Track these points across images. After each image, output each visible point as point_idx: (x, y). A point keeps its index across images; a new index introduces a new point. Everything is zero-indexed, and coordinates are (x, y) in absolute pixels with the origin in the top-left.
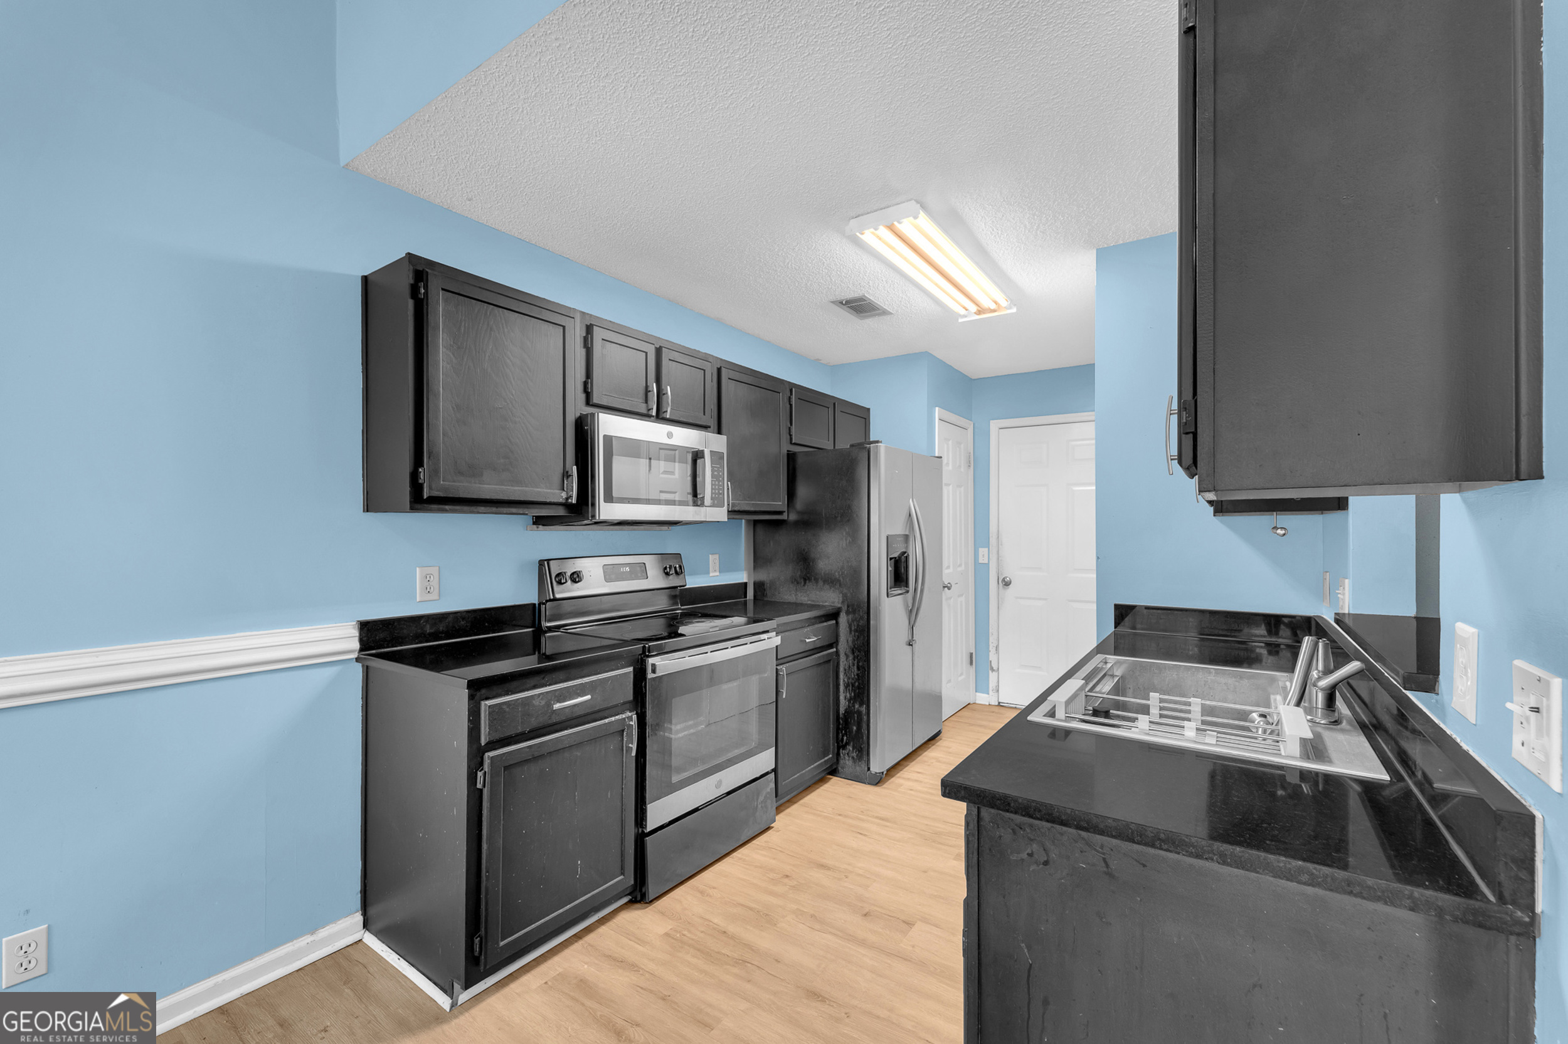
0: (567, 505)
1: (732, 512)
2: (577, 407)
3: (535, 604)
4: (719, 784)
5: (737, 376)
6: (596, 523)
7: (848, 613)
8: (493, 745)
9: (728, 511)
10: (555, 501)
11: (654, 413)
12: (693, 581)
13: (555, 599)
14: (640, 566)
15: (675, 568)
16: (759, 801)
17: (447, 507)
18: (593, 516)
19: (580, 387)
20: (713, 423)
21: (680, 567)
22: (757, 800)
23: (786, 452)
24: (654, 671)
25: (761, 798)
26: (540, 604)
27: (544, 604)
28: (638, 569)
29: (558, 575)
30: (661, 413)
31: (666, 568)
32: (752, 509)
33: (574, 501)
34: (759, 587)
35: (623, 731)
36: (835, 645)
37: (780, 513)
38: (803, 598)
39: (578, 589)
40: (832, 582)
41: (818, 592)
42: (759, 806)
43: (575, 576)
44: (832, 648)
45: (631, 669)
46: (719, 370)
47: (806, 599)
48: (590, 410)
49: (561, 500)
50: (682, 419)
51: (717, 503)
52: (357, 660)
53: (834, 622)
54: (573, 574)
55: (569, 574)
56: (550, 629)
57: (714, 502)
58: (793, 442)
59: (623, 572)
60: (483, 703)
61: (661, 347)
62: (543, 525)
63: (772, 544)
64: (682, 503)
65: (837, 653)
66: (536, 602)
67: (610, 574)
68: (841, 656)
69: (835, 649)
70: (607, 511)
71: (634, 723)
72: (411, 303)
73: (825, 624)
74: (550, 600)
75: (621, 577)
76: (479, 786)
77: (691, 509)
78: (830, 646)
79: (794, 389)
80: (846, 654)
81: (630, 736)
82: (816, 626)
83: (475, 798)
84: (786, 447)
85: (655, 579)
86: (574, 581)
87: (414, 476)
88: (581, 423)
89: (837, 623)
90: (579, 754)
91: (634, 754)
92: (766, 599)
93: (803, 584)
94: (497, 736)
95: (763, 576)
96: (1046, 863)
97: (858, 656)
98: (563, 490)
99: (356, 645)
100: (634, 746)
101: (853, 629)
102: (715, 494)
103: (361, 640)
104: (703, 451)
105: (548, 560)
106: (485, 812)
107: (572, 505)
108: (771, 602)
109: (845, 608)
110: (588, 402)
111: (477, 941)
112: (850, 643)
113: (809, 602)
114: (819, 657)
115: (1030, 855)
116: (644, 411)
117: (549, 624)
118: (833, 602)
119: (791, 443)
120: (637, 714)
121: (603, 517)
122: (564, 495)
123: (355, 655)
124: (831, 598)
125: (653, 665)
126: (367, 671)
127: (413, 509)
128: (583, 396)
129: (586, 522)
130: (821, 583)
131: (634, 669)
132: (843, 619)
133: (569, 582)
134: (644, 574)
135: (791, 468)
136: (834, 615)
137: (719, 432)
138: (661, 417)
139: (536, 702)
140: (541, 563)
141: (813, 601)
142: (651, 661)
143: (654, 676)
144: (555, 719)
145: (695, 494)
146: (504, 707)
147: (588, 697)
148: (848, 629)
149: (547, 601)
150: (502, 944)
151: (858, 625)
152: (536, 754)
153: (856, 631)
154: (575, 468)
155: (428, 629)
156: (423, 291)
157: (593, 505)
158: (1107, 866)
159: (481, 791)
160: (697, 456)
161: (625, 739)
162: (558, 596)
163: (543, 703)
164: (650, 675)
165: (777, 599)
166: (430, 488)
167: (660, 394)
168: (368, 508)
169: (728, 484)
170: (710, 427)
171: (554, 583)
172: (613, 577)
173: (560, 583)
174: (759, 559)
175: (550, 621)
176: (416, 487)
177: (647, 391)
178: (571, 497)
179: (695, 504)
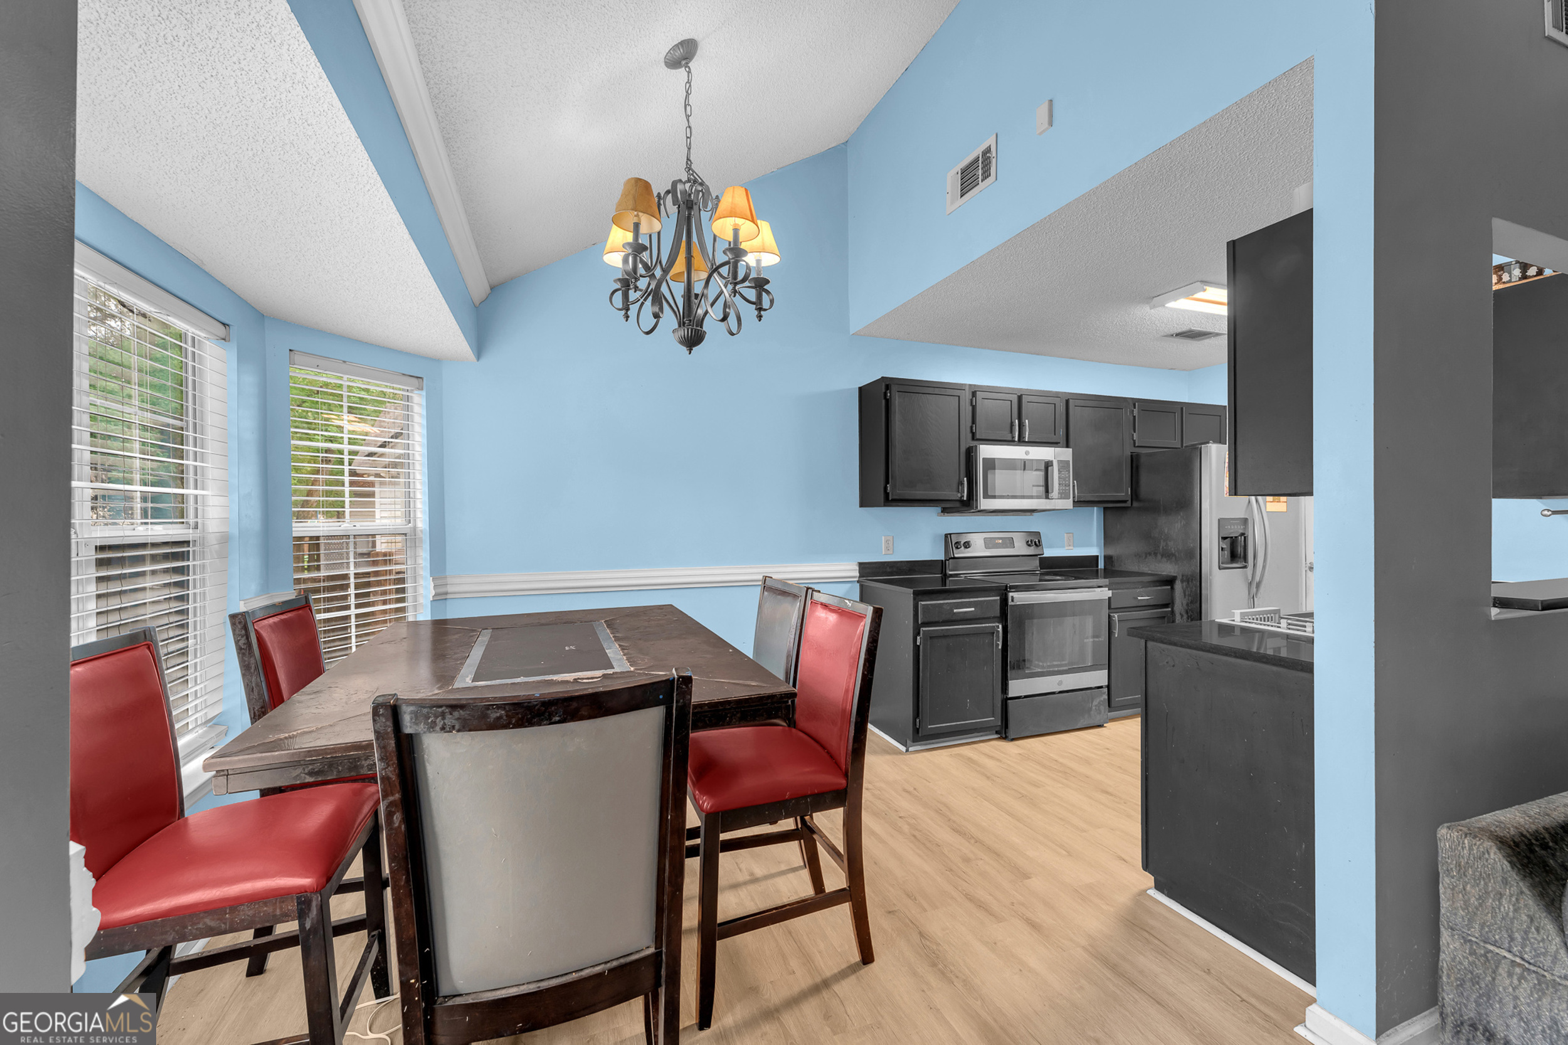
0: (961, 501)
1: (1078, 503)
2: (966, 441)
3: (942, 561)
4: (1060, 683)
5: (1082, 403)
6: (979, 511)
7: (1182, 581)
8: (925, 624)
9: (1074, 501)
10: (954, 499)
11: (1016, 439)
12: (1048, 553)
13: (954, 558)
14: (1009, 540)
15: (1035, 542)
16: (1093, 704)
17: (900, 504)
18: (977, 507)
19: (969, 430)
20: (1063, 441)
21: (1039, 541)
22: (1092, 703)
23: (1130, 454)
24: (1012, 601)
25: (1095, 703)
26: (945, 560)
27: (948, 560)
28: (1008, 541)
29: (956, 543)
30: (1021, 438)
31: (1028, 541)
32: (1096, 499)
33: (965, 499)
34: (1108, 559)
35: (994, 633)
36: (1170, 606)
37: (1125, 502)
38: (1144, 568)
39: (968, 552)
40: (1169, 556)
41: (1157, 565)
42: (1094, 708)
43: (967, 544)
44: (1168, 608)
45: (998, 598)
46: (1067, 402)
47: (1147, 569)
48: (973, 444)
49: (958, 498)
50: (1037, 440)
51: (1063, 495)
52: (858, 582)
53: (1169, 587)
54: (965, 543)
55: (962, 543)
56: (951, 576)
57: (1061, 495)
58: (1137, 445)
59: (997, 543)
60: (920, 603)
61: (1021, 395)
62: (947, 513)
63: (1118, 526)
64: (1038, 497)
65: (1173, 612)
66: (944, 559)
67: (989, 543)
68: (1177, 615)
69: (1170, 609)
70: (985, 504)
71: (1000, 629)
72: (884, 401)
73: (1159, 588)
74: (952, 558)
75: (997, 546)
76: (918, 644)
77: (1044, 501)
78: (1166, 606)
79: (1137, 404)
80: (1181, 614)
81: (998, 637)
82: (1150, 588)
83: (916, 648)
84: (1128, 450)
85: (1020, 548)
86: (966, 547)
87: (885, 488)
88: (969, 451)
89: (1172, 588)
90: (968, 640)
91: (1000, 647)
92: (1114, 569)
93: (1144, 557)
94: (926, 620)
95: (1111, 552)
96: (1173, 666)
97: (1191, 615)
98: (959, 492)
99: (858, 575)
100: (1000, 643)
101: (1187, 593)
102: (1062, 490)
103: (859, 573)
104: (1052, 462)
105: (950, 534)
106: (921, 657)
107: (963, 501)
108: (1118, 571)
109: (1179, 578)
110: (974, 438)
111: (918, 720)
112: (1185, 605)
113: (1149, 572)
114: (1152, 613)
115: (1167, 663)
116: (1010, 439)
117: (951, 573)
118: (1171, 572)
119: (1134, 446)
120: (1002, 625)
121: (982, 508)
122: (959, 495)
123: (857, 579)
124: (1168, 569)
125: (1012, 597)
126: (862, 588)
127: (885, 506)
128: (970, 435)
129: (973, 511)
130: (1159, 556)
131: (1000, 598)
132: (1178, 586)
133: (963, 547)
134: (1012, 545)
135: (1134, 465)
136: (1170, 581)
137: (1067, 446)
138: (1021, 441)
139: (945, 607)
140: (946, 536)
141: (1153, 571)
142: (1011, 594)
143: (1013, 604)
144: (954, 618)
145: (1047, 491)
146: (930, 606)
147: (973, 609)
148: (1183, 594)
149: (950, 559)
150: (929, 727)
151: (1191, 591)
152: (945, 634)
153: (1189, 595)
154: (965, 479)
155: (888, 570)
156: (889, 394)
157: (977, 500)
158: (1198, 665)
159: (919, 646)
160: (1048, 465)
161: (995, 638)
162: (956, 556)
163: (948, 608)
164: (1010, 603)
165: (1123, 568)
166: (892, 494)
167: (1021, 426)
168: (862, 505)
169: (1073, 483)
170: (1059, 443)
171: (954, 548)
172: (990, 546)
173: (957, 548)
174: (1109, 538)
175: (951, 571)
176: (887, 494)
177: (1012, 425)
178: (963, 496)
179: (1047, 497)
